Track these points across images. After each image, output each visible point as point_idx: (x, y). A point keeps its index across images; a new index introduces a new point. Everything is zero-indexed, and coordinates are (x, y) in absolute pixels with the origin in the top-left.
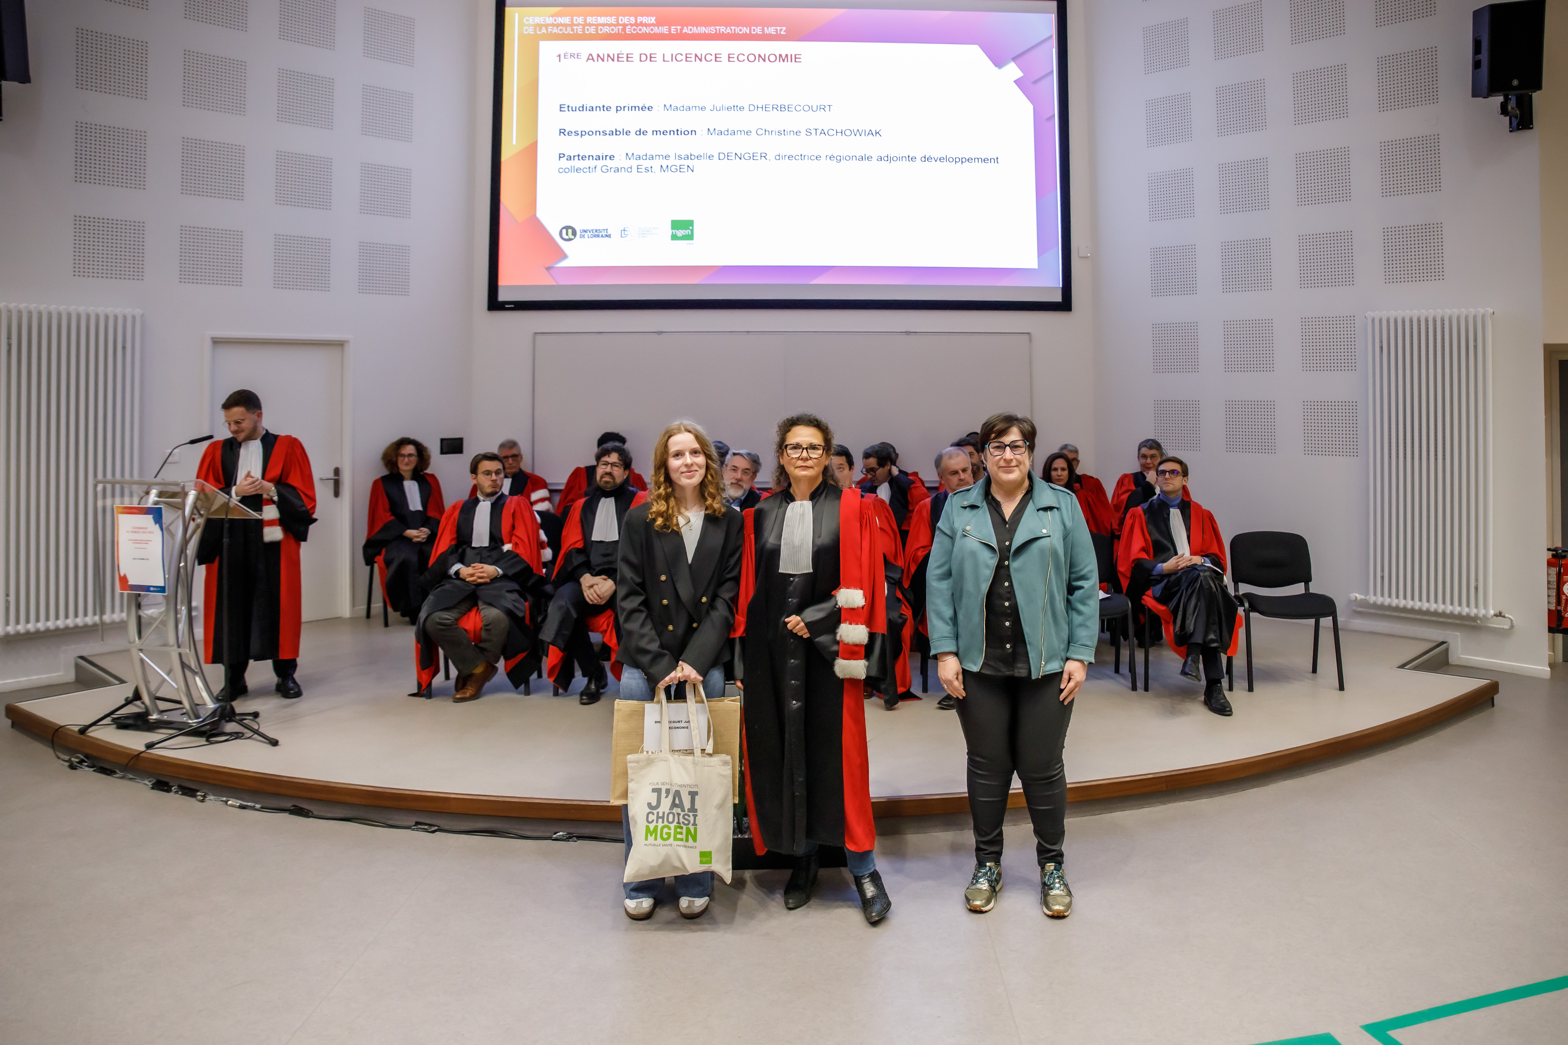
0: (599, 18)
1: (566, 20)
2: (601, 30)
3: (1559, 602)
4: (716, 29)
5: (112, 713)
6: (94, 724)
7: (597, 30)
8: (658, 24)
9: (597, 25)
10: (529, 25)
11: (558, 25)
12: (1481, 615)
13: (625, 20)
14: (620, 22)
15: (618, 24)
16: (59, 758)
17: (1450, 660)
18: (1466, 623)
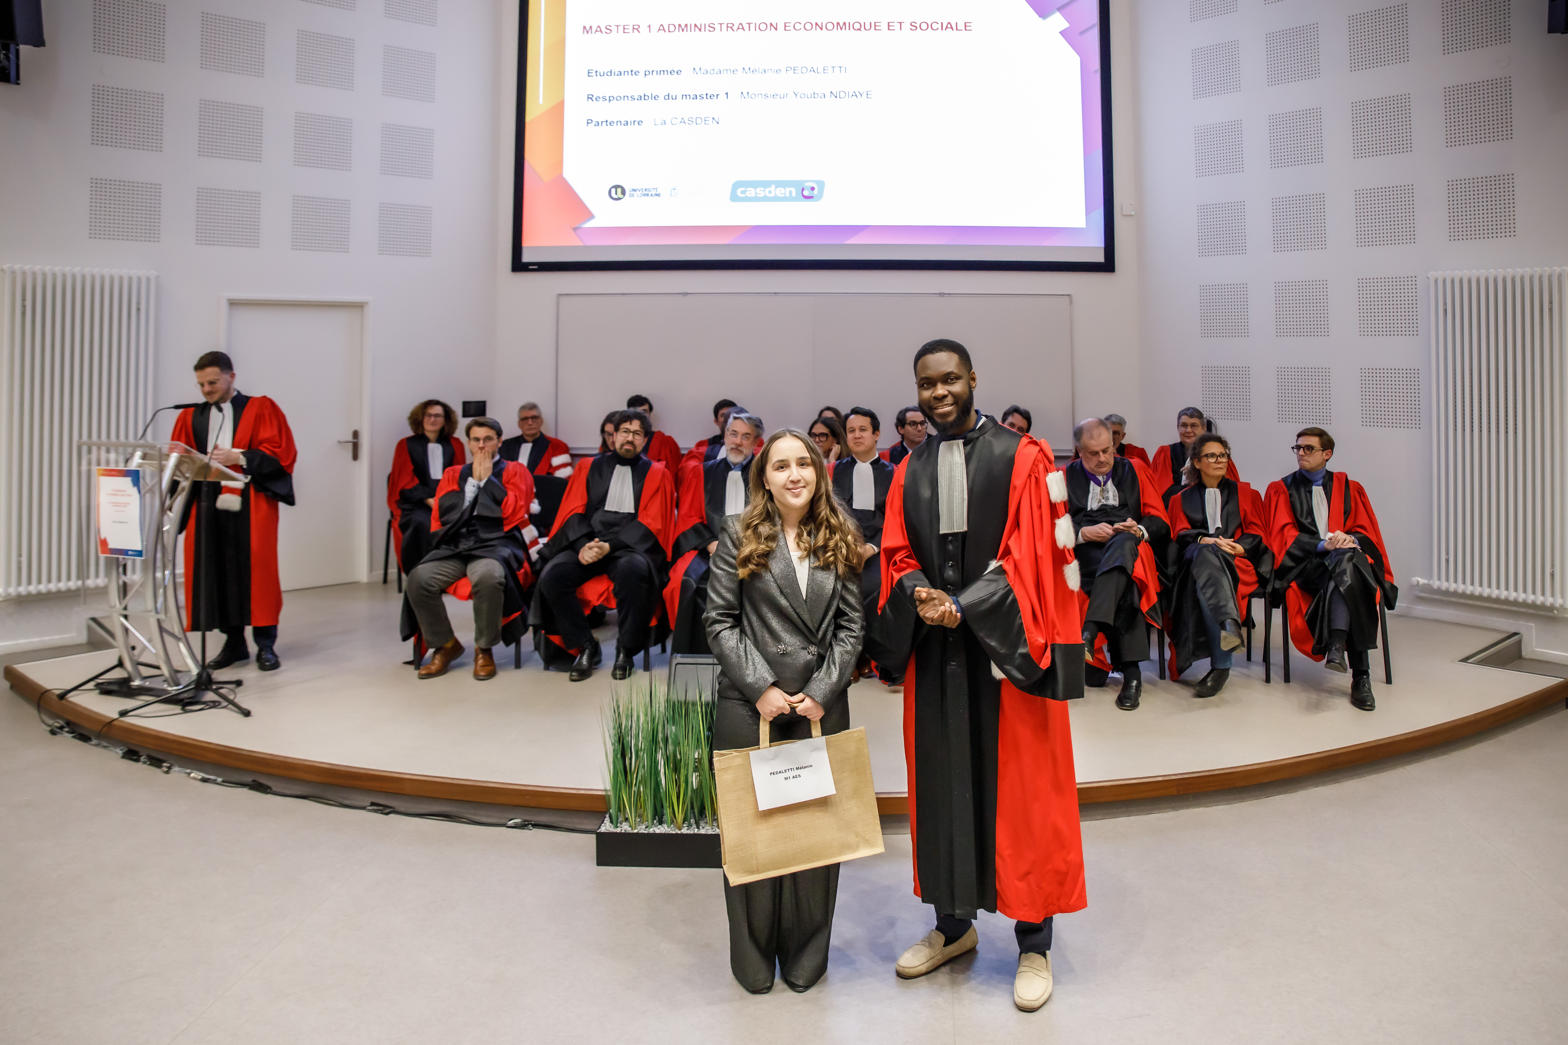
5: (97, 677)
6: (76, 688)
12: (1557, 605)
17: (1524, 653)
18: (1542, 613)
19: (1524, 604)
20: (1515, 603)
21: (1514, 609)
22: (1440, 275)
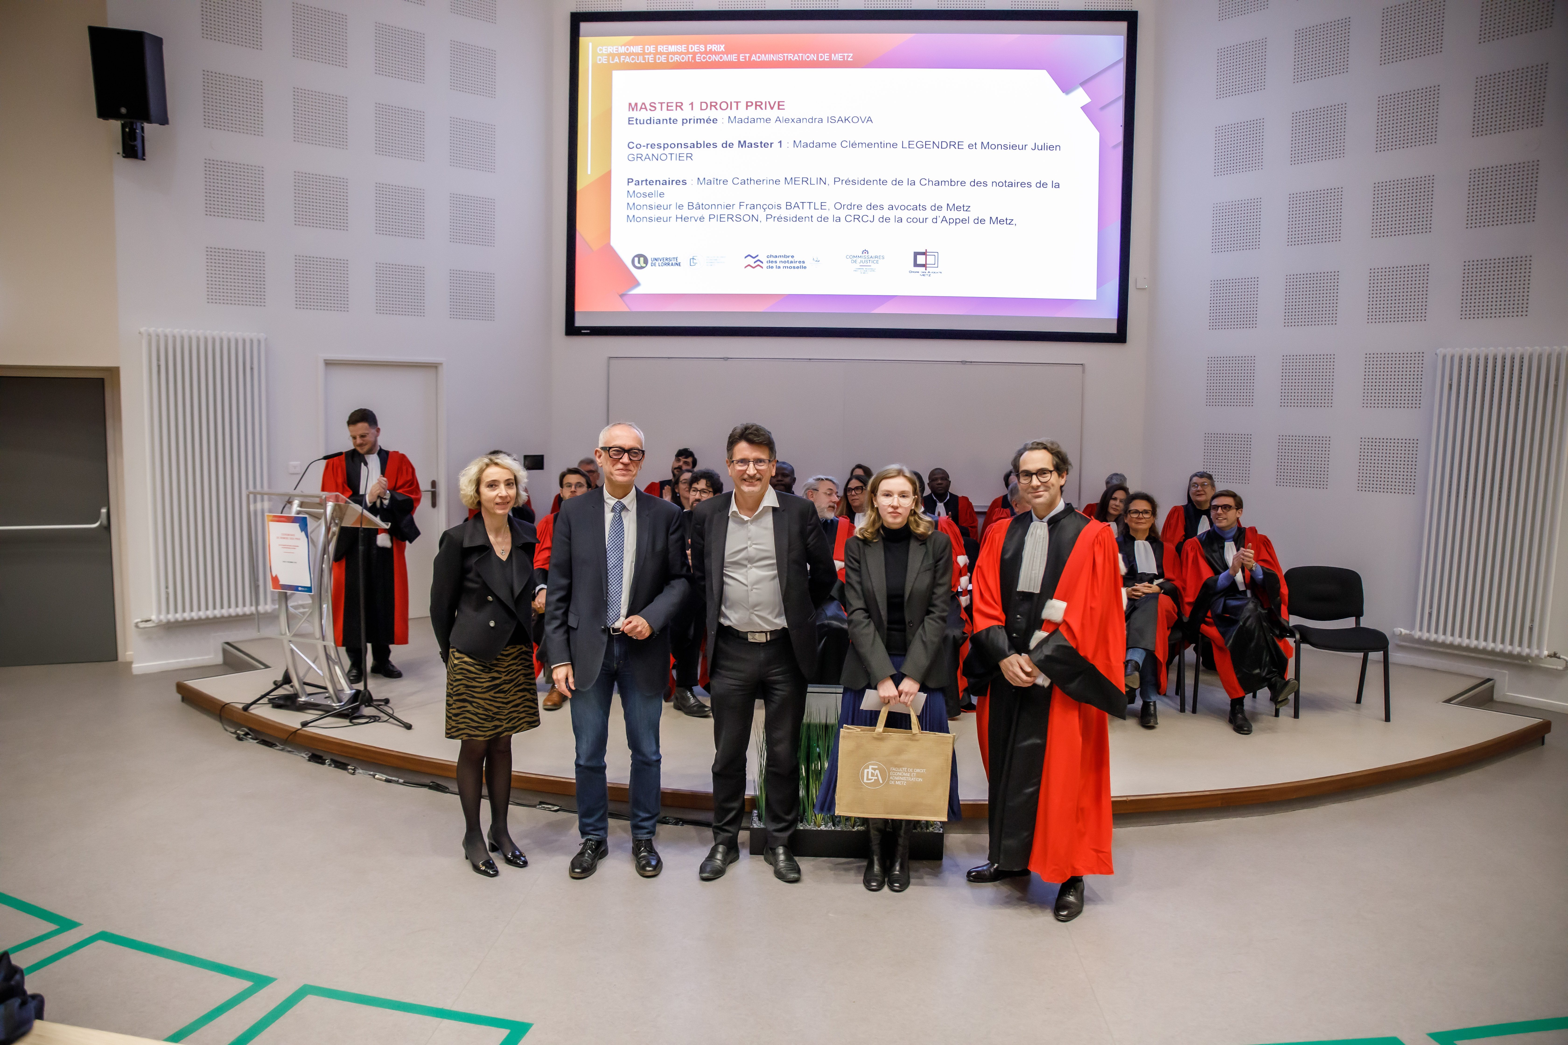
0: (670, 46)
1: (638, 49)
2: (672, 58)
4: (784, 57)
5: (268, 694)
6: (254, 703)
7: (668, 58)
8: (727, 52)
9: (668, 54)
10: (602, 55)
11: (630, 55)
12: (1533, 655)
13: (695, 48)
14: (690, 51)
15: (688, 53)
16: (226, 731)
17: (1495, 697)
18: (1516, 662)
19: (1501, 654)
20: (1493, 652)
21: (1490, 658)
22: (1449, 351)
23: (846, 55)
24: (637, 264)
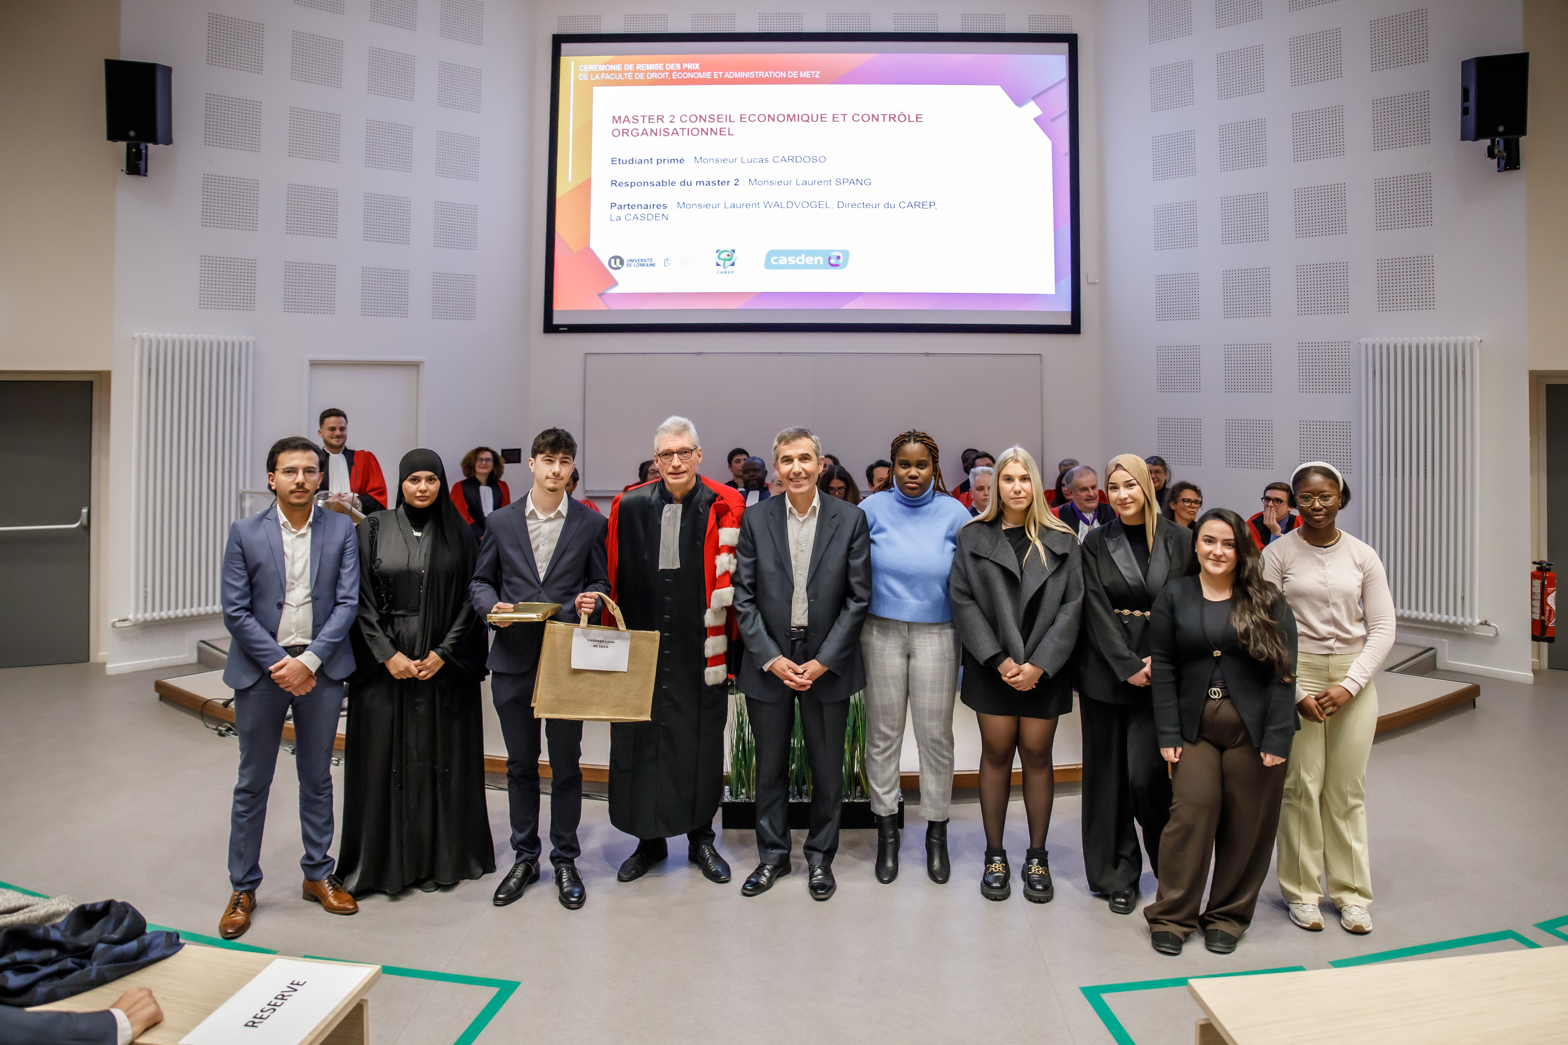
0: (647, 65)
1: (617, 67)
2: (649, 76)
3: (1542, 612)
4: (755, 74)
7: (645, 75)
8: (702, 70)
9: (646, 72)
10: (584, 72)
11: (610, 72)
12: (1467, 624)
13: (671, 67)
14: (667, 69)
15: (665, 71)
16: (208, 727)
17: (1438, 665)
18: (1453, 630)
19: (1439, 623)
20: (1432, 622)
21: (1430, 627)
22: (1370, 341)
23: (813, 72)
24: (613, 265)
